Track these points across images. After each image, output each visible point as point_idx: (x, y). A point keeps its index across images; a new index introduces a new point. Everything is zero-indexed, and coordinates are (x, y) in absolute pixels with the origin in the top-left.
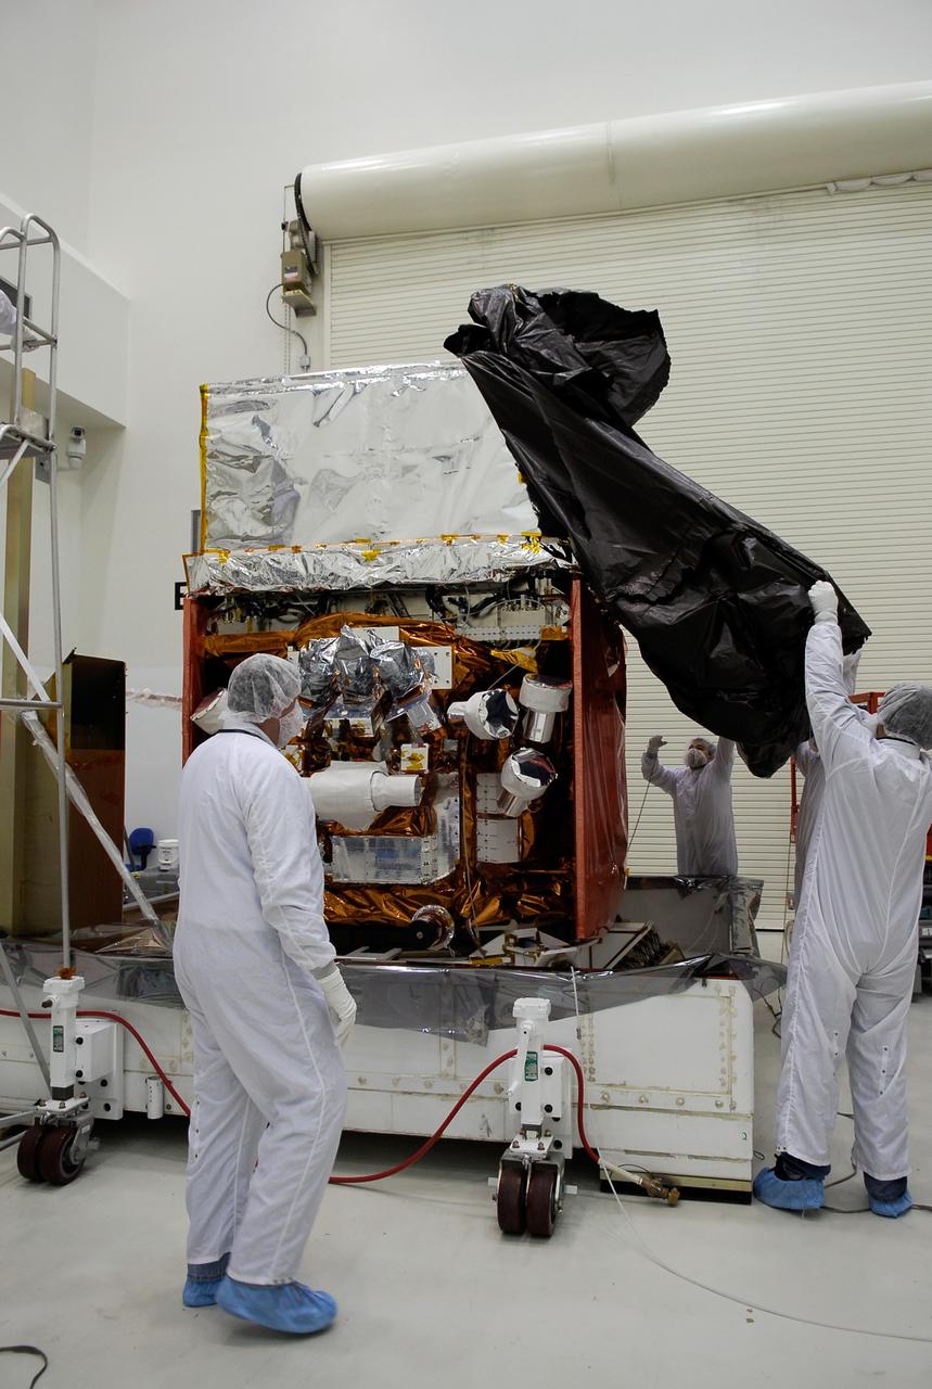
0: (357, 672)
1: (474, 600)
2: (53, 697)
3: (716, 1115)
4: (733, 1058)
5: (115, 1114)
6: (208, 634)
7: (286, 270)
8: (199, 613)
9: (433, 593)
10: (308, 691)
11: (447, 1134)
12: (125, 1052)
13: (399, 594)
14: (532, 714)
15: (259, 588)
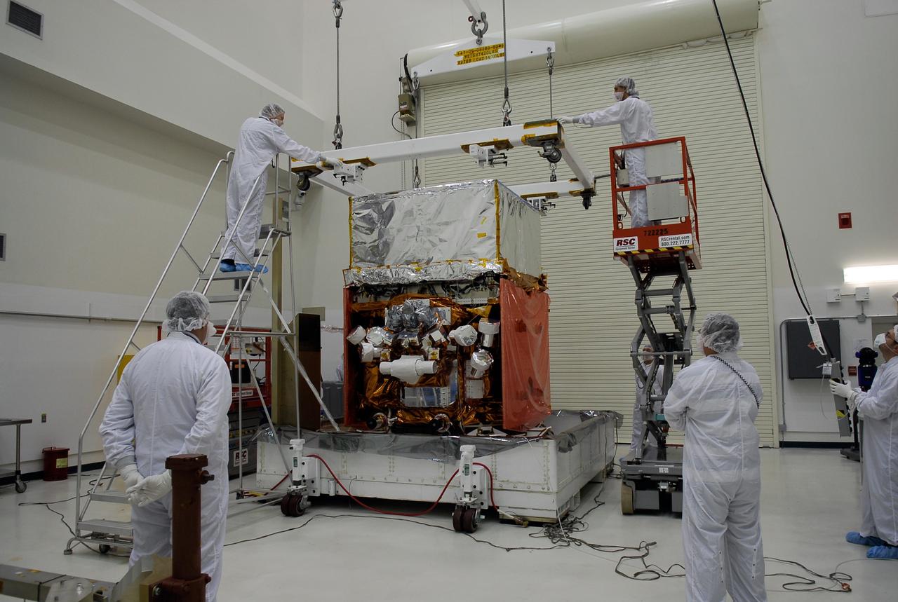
0: (411, 319)
1: (463, 286)
2: (292, 331)
3: (542, 492)
4: (548, 470)
5: (317, 494)
6: (354, 302)
7: (401, 104)
8: (350, 294)
9: (445, 284)
10: (392, 327)
11: (441, 501)
12: (321, 470)
13: (432, 285)
14: (484, 335)
15: (374, 283)
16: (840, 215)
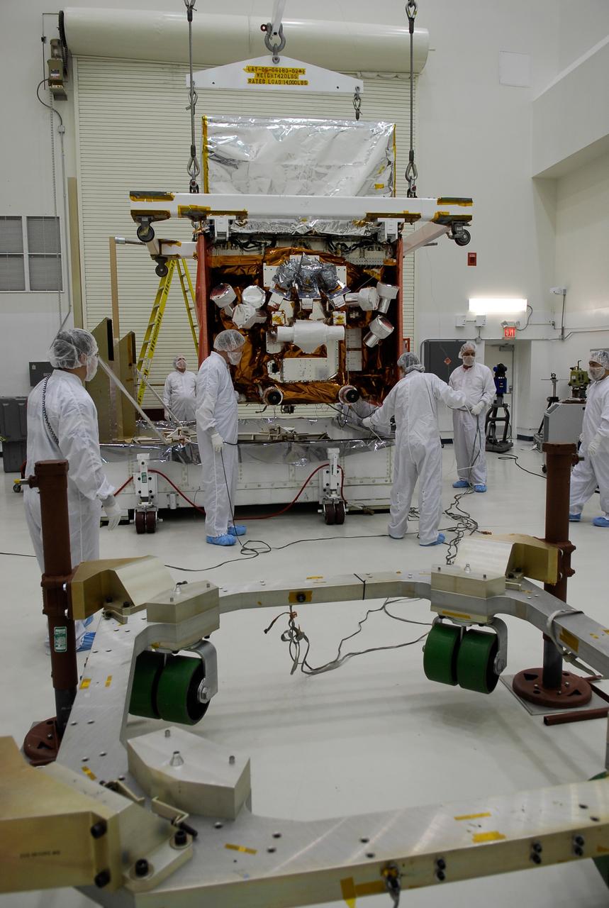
3: (385, 484)
7: (51, 71)
12: (158, 485)
14: (381, 300)
16: (469, 254)
